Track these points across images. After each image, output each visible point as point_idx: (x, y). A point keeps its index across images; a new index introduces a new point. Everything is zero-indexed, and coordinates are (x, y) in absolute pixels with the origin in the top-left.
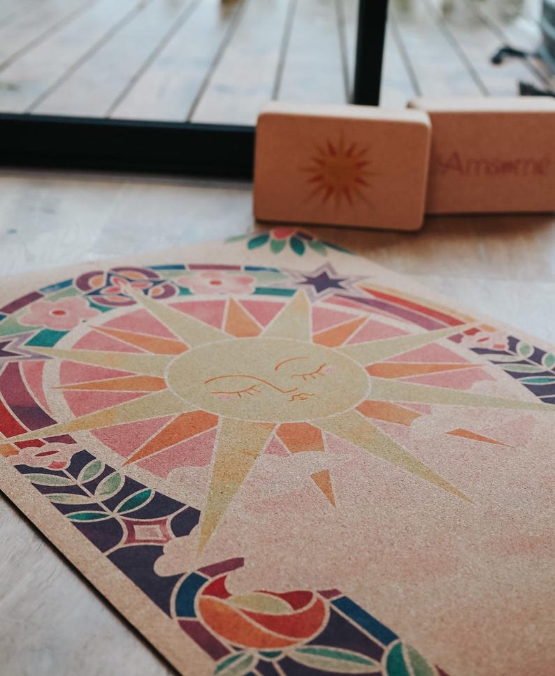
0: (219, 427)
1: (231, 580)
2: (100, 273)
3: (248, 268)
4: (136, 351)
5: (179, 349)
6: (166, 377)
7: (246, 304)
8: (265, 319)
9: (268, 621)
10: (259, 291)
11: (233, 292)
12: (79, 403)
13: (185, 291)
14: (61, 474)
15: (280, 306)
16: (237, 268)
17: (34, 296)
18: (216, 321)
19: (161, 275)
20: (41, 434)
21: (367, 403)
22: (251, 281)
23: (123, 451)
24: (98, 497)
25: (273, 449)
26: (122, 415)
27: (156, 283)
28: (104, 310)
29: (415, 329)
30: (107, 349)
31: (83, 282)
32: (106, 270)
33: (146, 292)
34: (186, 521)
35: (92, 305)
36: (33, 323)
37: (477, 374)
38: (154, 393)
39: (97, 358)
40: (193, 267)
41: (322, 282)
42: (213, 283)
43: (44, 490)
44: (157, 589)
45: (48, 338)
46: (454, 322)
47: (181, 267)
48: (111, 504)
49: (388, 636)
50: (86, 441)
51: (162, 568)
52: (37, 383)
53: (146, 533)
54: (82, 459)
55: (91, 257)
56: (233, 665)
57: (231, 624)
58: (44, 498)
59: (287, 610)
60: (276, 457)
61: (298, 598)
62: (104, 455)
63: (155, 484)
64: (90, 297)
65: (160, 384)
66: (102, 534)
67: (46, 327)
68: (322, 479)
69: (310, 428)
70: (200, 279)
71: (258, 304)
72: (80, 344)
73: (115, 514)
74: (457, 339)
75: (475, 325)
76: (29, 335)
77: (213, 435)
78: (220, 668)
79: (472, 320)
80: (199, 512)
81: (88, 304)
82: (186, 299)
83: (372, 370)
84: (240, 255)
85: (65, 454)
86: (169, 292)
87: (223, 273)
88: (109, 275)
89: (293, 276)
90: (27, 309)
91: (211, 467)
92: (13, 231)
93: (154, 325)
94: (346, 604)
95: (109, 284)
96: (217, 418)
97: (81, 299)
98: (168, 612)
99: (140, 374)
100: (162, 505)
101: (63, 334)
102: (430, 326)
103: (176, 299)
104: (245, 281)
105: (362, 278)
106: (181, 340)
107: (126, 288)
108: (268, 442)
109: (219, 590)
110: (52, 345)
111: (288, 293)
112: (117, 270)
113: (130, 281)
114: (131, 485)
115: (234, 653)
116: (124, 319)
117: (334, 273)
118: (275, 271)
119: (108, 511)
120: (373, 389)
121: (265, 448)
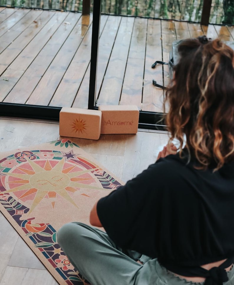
0: (37, 192)
1: (32, 221)
2: (20, 153)
3: (54, 151)
4: (24, 173)
5: (33, 173)
6: (29, 180)
7: (50, 161)
8: (53, 166)
9: (36, 228)
10: (54, 158)
11: (49, 158)
12: (11, 186)
13: (38, 158)
14: (6, 201)
15: (58, 162)
16: (51, 151)
17: (5, 159)
18: (42, 166)
19: (34, 153)
20: (3, 193)
21: (68, 187)
22: (53, 155)
23: (18, 196)
24: (12, 206)
25: (47, 197)
26: (19, 189)
27: (32, 155)
28: (20, 163)
29: (85, 169)
30: (19, 173)
31: (16, 155)
32: (22, 152)
33: (29, 158)
34: (27, 211)
35: (17, 161)
36: (4, 166)
37: (93, 181)
38: (26, 184)
39: (16, 175)
40: (41, 151)
41: (69, 156)
42: (45, 155)
43: (3, 204)
44: (19, 222)
45: (7, 170)
46: (94, 167)
47: (38, 151)
48: (14, 207)
49: (55, 231)
50: (12, 194)
51: (21, 219)
52: (4, 181)
53: (19, 213)
54: (10, 198)
55: (19, 147)
56: (29, 235)
57: (30, 228)
58: (3, 206)
59: (40, 226)
60: (46, 199)
61: (42, 225)
62: (15, 197)
63: (23, 203)
64: (17, 159)
65: (28, 182)
66: (12, 212)
67: (7, 167)
68: (53, 204)
69: (55, 193)
70: (42, 154)
71: (53, 162)
72: (13, 172)
73: (15, 209)
74: (92, 172)
75: (98, 168)
76: (3, 169)
77: (35, 194)
78: (27, 235)
79: (98, 167)
80: (29, 209)
81: (16, 161)
82: (38, 160)
83: (72, 180)
84: (53, 147)
85: (7, 197)
86: (35, 158)
87: (48, 152)
88: (22, 153)
89: (63, 154)
90: (3, 162)
91: (34, 200)
92: (3, 139)
93: (30, 167)
94: (50, 226)
95: (22, 156)
96: (37, 190)
97: (15, 159)
98: (20, 226)
99: (24, 179)
100: (23, 207)
101: (10, 169)
102: (88, 168)
103: (35, 160)
104: (52, 155)
105: (78, 154)
106: (34, 171)
107: (25, 157)
108: (46, 196)
109: (30, 223)
110: (7, 172)
111: (60, 158)
112: (24, 152)
113: (27, 155)
114: (18, 203)
115: (29, 233)
116: (24, 165)
117: (73, 153)
118: (60, 152)
119: (13, 208)
120: (70, 184)
121: (44, 197)
